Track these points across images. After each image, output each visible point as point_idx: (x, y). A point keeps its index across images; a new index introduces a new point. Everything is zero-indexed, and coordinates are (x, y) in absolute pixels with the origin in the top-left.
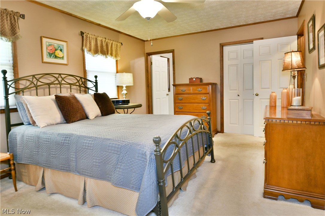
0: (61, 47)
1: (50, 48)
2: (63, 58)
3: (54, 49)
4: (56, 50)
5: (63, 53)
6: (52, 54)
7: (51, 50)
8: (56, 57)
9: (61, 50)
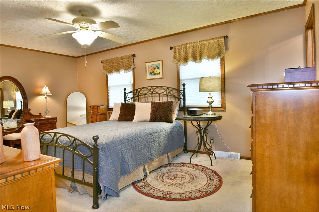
0: (158, 66)
1: (151, 68)
2: (159, 74)
3: (153, 69)
4: (155, 69)
5: (160, 70)
6: (152, 73)
7: (151, 70)
8: (155, 74)
9: (158, 68)
